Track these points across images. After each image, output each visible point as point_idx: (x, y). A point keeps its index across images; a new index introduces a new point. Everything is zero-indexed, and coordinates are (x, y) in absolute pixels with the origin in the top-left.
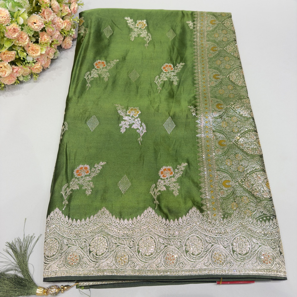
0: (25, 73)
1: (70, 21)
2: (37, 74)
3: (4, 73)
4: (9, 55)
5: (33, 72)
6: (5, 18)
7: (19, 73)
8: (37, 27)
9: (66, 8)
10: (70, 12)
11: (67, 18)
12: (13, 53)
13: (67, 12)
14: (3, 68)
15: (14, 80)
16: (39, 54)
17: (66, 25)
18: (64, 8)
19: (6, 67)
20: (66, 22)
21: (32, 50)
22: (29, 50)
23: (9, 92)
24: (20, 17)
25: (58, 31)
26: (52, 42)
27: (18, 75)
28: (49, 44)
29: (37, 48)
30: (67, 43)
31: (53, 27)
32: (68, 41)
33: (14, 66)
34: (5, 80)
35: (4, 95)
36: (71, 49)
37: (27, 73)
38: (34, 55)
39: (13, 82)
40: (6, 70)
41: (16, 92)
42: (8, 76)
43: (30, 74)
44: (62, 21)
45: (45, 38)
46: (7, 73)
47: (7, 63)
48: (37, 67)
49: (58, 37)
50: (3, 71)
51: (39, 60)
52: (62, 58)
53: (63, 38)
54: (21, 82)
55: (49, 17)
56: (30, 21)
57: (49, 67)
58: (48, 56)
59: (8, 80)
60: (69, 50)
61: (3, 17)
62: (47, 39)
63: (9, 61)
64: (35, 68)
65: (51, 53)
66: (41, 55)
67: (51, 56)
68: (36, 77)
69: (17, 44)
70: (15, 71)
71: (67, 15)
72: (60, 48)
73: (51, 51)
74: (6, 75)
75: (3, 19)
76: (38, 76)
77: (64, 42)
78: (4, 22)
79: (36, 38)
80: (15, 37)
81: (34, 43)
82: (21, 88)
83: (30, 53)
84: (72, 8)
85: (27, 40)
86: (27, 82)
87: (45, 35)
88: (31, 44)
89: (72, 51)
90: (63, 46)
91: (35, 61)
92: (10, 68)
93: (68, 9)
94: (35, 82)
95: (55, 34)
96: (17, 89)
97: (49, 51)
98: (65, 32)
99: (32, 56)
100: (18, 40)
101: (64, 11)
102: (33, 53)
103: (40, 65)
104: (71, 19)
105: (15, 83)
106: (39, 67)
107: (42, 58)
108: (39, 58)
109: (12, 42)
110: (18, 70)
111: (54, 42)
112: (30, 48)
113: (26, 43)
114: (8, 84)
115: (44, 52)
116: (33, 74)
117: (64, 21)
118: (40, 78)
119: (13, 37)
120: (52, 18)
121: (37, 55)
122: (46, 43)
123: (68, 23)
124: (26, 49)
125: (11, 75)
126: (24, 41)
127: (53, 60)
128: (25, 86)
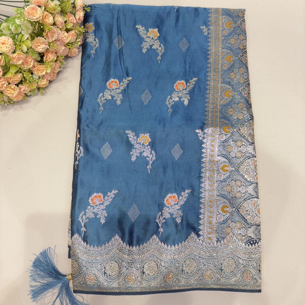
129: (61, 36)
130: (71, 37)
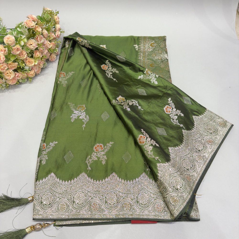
0: (23, 77)
1: (55, 43)
2: (31, 78)
3: (9, 77)
4: (14, 65)
5: (29, 76)
6: (12, 41)
7: (19, 77)
8: (32, 47)
9: (52, 34)
10: (55, 37)
11: (53, 41)
12: (16, 64)
13: (53, 37)
14: (9, 74)
15: (15, 82)
16: (33, 65)
17: (52, 46)
18: (51, 35)
19: (11, 73)
20: (52, 44)
21: (29, 62)
22: (27, 62)
23: (12, 89)
24: (22, 41)
25: (47, 50)
26: (43, 56)
27: (18, 78)
28: (40, 58)
29: (32, 61)
30: (53, 57)
31: (43, 47)
32: (53, 56)
33: (16, 73)
34: (9, 81)
35: (8, 92)
36: (55, 62)
37: (25, 77)
38: (30, 65)
39: (15, 83)
40: (11, 75)
41: (17, 90)
42: (12, 79)
43: (27, 78)
44: (50, 43)
45: (38, 54)
46: (11, 77)
47: (12, 70)
48: (32, 73)
49: (46, 54)
50: (9, 75)
51: (33, 68)
52: (49, 68)
53: (50, 54)
54: (21, 83)
55: (40, 41)
56: (28, 43)
57: (40, 74)
58: (39, 66)
59: (12, 82)
60: (54, 62)
61: (11, 41)
62: (39, 55)
63: (13, 69)
64: (30, 74)
65: (41, 64)
66: (35, 65)
67: (41, 66)
68: (31, 80)
69: (19, 58)
70: (16, 76)
71: (53, 39)
72: (48, 61)
73: (41, 63)
74: (11, 78)
75: (10, 42)
76: (32, 79)
77: (50, 57)
78: (11, 44)
79: (31, 54)
80: (18, 53)
81: (30, 57)
82: (20, 87)
83: (27, 64)
84: (56, 35)
85: (26, 56)
86: (24, 83)
87: (38, 52)
88: (28, 58)
89: (56, 63)
90: (50, 60)
91: (30, 69)
92: (13, 74)
93: (54, 35)
94: (29, 83)
95: (44, 52)
96: (18, 88)
97: (40, 63)
98: (51, 50)
99: (28, 66)
100: (20, 56)
101: (51, 36)
102: (29, 64)
103: (33, 72)
104: (56, 42)
105: (16, 83)
106: (33, 73)
107: (35, 67)
108: (33, 67)
109: (16, 57)
110: (18, 75)
111: (44, 56)
112: (27, 61)
113: (25, 58)
114: (11, 84)
115: (36, 64)
116: (29, 78)
117: (51, 43)
118: (34, 81)
119: (17, 53)
120: (43, 41)
121: (32, 65)
122: (39, 58)
123: (53, 44)
124: (24, 61)
125: (14, 78)
126: (23, 56)
127: (42, 69)
128: (23, 86)
129: (46, 43)
130: (52, 45)
